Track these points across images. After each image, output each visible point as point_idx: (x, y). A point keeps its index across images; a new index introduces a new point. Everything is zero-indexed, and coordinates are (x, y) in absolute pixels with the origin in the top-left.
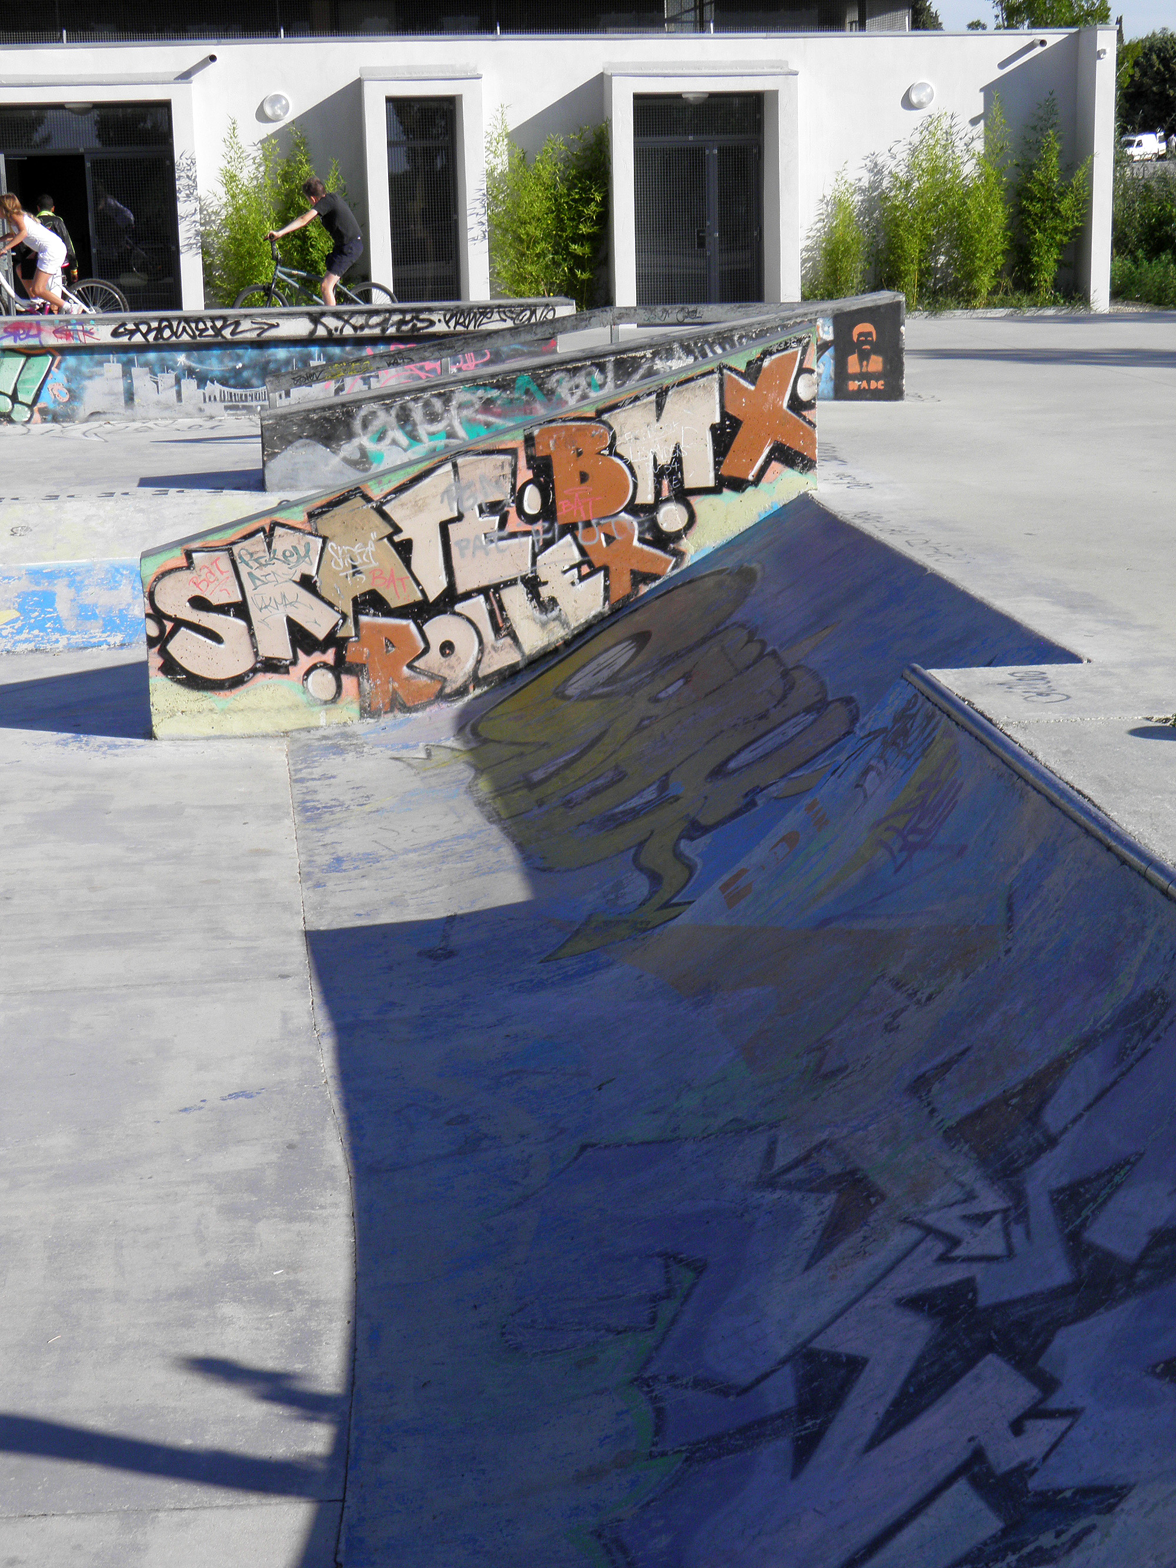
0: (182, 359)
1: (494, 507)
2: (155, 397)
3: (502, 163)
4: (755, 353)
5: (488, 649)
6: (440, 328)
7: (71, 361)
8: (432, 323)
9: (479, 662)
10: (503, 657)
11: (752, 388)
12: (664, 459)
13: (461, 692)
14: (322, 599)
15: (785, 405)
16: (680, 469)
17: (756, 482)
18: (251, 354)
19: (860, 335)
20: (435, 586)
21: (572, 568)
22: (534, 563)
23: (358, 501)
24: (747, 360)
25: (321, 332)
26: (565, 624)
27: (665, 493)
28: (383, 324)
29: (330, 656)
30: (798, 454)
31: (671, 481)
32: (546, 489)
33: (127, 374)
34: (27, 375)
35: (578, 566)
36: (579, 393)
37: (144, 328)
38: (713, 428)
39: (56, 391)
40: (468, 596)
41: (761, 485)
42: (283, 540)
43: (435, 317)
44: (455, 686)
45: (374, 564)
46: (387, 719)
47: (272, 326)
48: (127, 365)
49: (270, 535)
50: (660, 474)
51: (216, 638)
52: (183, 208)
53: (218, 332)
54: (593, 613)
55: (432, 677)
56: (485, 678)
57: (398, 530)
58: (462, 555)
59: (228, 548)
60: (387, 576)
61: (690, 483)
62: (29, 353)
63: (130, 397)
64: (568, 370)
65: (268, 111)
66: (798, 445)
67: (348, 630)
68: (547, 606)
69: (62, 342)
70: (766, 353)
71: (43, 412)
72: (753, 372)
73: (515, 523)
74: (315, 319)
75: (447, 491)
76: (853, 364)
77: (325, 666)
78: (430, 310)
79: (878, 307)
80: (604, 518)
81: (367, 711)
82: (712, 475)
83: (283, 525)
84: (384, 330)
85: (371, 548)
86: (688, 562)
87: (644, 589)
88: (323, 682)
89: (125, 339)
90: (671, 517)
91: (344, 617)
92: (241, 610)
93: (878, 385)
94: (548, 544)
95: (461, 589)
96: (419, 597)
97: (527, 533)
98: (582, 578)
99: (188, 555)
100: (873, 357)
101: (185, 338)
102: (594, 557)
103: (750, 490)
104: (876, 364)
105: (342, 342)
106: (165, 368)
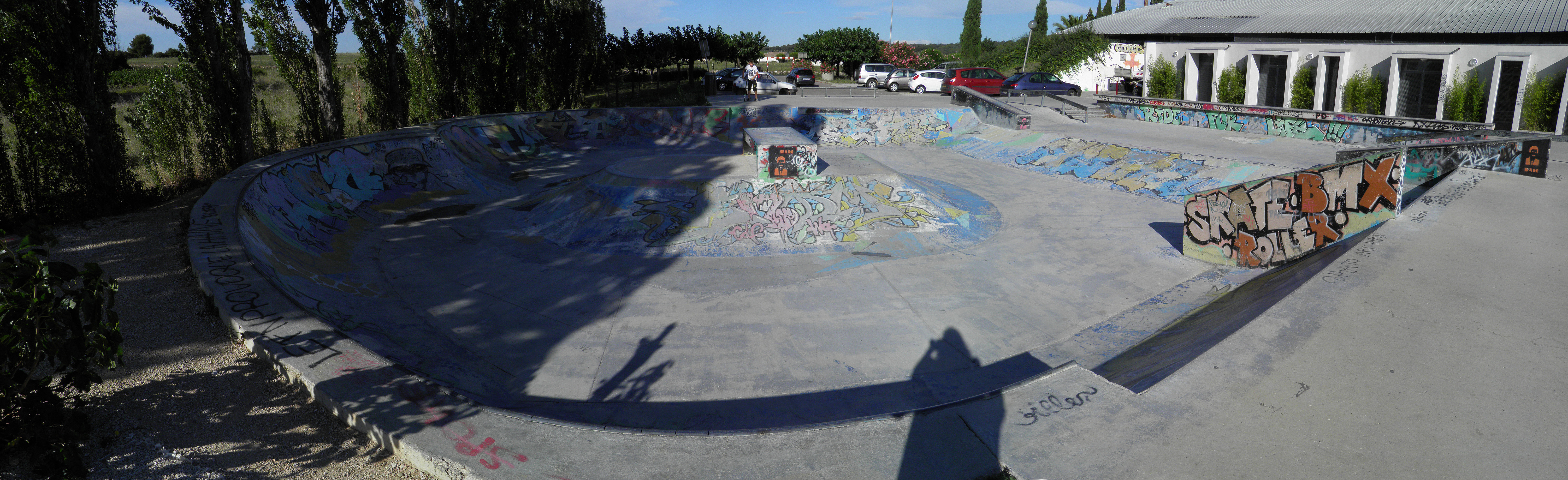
0: (1379, 130)
1: (1282, 201)
2: (1371, 140)
3: (1533, 82)
4: (1378, 156)
5: (1276, 253)
6: (1450, 129)
7: (1352, 127)
8: (1448, 128)
9: (1272, 257)
10: (1280, 258)
11: (1375, 171)
12: (1340, 194)
13: (1266, 266)
14: (1229, 221)
15: (1386, 180)
16: (1345, 199)
17: (1372, 210)
18: (1398, 131)
19: (1532, 150)
20: (1262, 226)
21: (1305, 230)
22: (1293, 225)
23: (1242, 189)
24: (1374, 158)
25: (1417, 126)
26: (1300, 250)
27: (1339, 208)
28: (1434, 126)
29: (1230, 242)
30: (1389, 202)
31: (1341, 204)
32: (1299, 198)
33: (1365, 132)
34: (1341, 129)
35: (1306, 229)
36: (1431, 158)
37: (1370, 120)
38: (1359, 185)
39: (1347, 135)
40: (1271, 232)
41: (1373, 212)
42: (1221, 198)
43: (1449, 126)
44: (1265, 263)
45: (1245, 213)
46: (1244, 269)
47: (1404, 123)
48: (1366, 130)
49: (1217, 196)
50: (1338, 199)
51: (1201, 227)
52: (1441, 89)
53: (1389, 123)
54: (1310, 249)
55: (1258, 258)
56: (1274, 263)
57: (1252, 202)
58: (1271, 216)
59: (1206, 197)
60: (1248, 218)
61: (1348, 205)
62: (1342, 123)
63: (1365, 139)
64: (1428, 149)
65: (1471, 63)
66: (1390, 198)
67: (1235, 234)
68: (1295, 242)
69: (1350, 121)
70: (1382, 157)
71: (1343, 140)
72: (1376, 164)
73: (1288, 209)
74: (1416, 122)
75: (1268, 191)
76: (1528, 161)
77: (1228, 245)
78: (1448, 123)
79: (1541, 140)
80: (1317, 213)
81: (1239, 264)
82: (1356, 204)
83: (1221, 193)
84: (1434, 128)
85: (1244, 207)
86: (1344, 237)
87: (1328, 245)
88: (1227, 250)
89: (1365, 122)
90: (1340, 218)
91: (1235, 229)
92: (1207, 219)
93: (1536, 171)
94: (1298, 219)
95: (1269, 229)
96: (1257, 228)
97: (1291, 213)
98: (1308, 235)
99: (1196, 196)
100: (1536, 160)
101: (1380, 124)
102: (1312, 228)
103: (1369, 213)
104: (1536, 162)
105: (1423, 130)
106: (1375, 132)
